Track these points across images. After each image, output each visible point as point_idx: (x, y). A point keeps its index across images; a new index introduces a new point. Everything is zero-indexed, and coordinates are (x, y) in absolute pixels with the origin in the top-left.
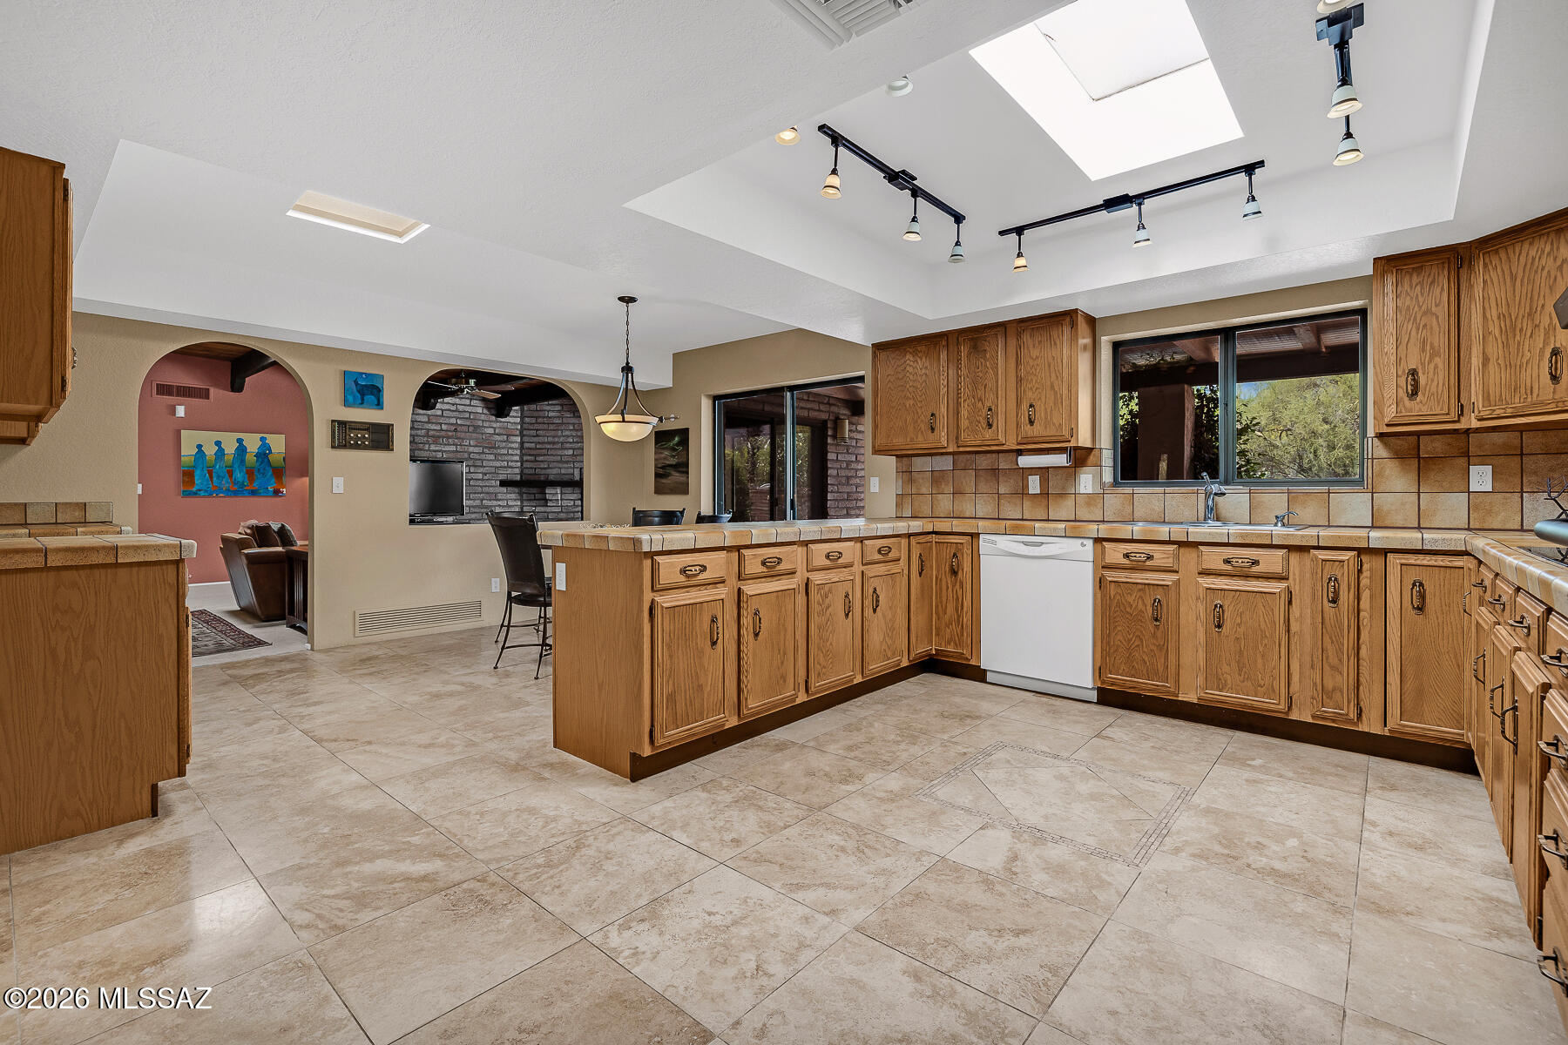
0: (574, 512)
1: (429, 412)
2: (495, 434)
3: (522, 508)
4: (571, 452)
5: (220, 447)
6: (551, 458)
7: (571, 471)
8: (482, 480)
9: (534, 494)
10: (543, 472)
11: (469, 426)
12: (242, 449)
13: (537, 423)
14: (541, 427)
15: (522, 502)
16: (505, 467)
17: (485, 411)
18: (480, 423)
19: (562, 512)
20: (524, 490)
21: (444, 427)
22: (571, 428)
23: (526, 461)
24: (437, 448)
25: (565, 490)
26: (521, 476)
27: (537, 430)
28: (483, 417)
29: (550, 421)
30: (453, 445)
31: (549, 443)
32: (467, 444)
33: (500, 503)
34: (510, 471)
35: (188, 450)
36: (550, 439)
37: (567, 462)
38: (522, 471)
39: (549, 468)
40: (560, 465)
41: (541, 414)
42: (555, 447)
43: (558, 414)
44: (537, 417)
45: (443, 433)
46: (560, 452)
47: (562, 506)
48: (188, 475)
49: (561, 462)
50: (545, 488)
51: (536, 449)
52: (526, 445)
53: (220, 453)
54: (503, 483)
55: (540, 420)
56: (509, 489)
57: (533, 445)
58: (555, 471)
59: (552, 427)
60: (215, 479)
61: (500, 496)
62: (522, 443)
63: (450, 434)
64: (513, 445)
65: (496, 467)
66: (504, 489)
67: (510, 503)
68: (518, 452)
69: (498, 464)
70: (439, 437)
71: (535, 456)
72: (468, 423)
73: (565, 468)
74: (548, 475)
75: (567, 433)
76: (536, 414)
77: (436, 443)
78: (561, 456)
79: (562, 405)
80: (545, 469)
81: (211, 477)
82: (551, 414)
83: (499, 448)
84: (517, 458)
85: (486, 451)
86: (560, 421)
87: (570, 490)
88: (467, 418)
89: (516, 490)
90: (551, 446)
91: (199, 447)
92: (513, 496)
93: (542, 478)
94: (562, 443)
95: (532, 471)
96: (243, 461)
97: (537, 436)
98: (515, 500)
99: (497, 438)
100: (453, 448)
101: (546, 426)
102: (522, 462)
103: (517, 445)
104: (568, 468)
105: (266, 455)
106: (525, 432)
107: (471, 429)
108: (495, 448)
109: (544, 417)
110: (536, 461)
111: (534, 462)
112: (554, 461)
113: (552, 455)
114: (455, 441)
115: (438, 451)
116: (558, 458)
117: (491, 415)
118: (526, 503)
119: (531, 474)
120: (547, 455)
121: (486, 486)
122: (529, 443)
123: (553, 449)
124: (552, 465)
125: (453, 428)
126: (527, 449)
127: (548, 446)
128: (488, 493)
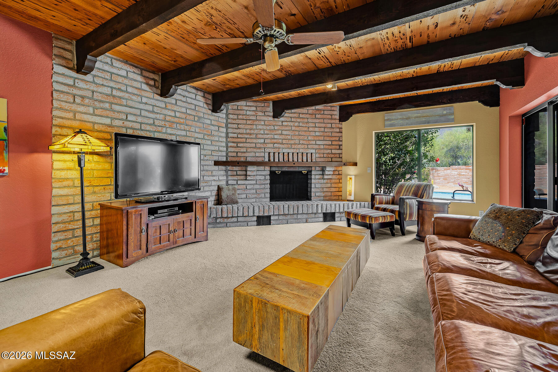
0: (264, 184)
1: (166, 100)
2: (211, 125)
3: (227, 182)
4: (262, 141)
6: (248, 145)
7: (262, 154)
8: (204, 160)
9: (237, 171)
10: (243, 155)
11: (195, 116)
13: (238, 119)
14: (240, 122)
15: (227, 177)
16: (217, 151)
17: (205, 106)
18: (202, 115)
19: (256, 184)
20: (229, 168)
21: (178, 114)
22: (263, 123)
23: (231, 147)
24: (172, 132)
25: (259, 168)
26: (227, 159)
27: (238, 124)
28: (204, 110)
29: (248, 117)
30: (184, 130)
31: (247, 134)
32: (194, 130)
33: (215, 178)
34: (220, 154)
36: (248, 131)
37: (260, 148)
38: (227, 154)
39: (247, 152)
40: (255, 150)
41: (241, 112)
42: (251, 136)
43: (254, 113)
44: (238, 115)
45: (176, 120)
46: (255, 141)
47: (256, 180)
49: (255, 147)
50: (246, 166)
51: (238, 138)
52: (230, 135)
54: (217, 163)
55: (240, 117)
56: (219, 167)
57: (235, 135)
58: (252, 154)
59: (249, 122)
61: (214, 173)
62: (227, 133)
63: (182, 121)
64: (221, 134)
65: (212, 151)
66: (216, 168)
67: (220, 178)
68: (224, 140)
69: (213, 148)
70: (173, 122)
71: (237, 143)
72: (194, 113)
73: (258, 152)
74: (246, 157)
75: (260, 127)
76: (237, 112)
77: (171, 127)
78: (256, 143)
79: (256, 107)
80: (244, 152)
82: (248, 113)
83: (213, 136)
84: (224, 144)
85: (206, 137)
86: (255, 118)
87: (262, 168)
88: (193, 110)
89: (223, 168)
90: (248, 136)
92: (222, 173)
93: (242, 159)
94: (257, 134)
95: (235, 154)
97: (238, 128)
98: (223, 175)
99: (212, 128)
100: (183, 133)
101: (245, 122)
102: (227, 147)
103: (224, 135)
104: (260, 152)
106: (229, 125)
107: (196, 119)
108: (211, 135)
109: (243, 115)
110: (237, 147)
111: (236, 147)
112: (251, 148)
113: (249, 143)
114: (186, 127)
115: (173, 135)
116: (254, 145)
117: (209, 109)
118: (230, 178)
119: (234, 156)
120: (246, 142)
121: (205, 165)
122: (232, 133)
123: (250, 138)
124: (249, 150)
125: (184, 116)
126: (231, 137)
127: (246, 136)
128: (207, 171)
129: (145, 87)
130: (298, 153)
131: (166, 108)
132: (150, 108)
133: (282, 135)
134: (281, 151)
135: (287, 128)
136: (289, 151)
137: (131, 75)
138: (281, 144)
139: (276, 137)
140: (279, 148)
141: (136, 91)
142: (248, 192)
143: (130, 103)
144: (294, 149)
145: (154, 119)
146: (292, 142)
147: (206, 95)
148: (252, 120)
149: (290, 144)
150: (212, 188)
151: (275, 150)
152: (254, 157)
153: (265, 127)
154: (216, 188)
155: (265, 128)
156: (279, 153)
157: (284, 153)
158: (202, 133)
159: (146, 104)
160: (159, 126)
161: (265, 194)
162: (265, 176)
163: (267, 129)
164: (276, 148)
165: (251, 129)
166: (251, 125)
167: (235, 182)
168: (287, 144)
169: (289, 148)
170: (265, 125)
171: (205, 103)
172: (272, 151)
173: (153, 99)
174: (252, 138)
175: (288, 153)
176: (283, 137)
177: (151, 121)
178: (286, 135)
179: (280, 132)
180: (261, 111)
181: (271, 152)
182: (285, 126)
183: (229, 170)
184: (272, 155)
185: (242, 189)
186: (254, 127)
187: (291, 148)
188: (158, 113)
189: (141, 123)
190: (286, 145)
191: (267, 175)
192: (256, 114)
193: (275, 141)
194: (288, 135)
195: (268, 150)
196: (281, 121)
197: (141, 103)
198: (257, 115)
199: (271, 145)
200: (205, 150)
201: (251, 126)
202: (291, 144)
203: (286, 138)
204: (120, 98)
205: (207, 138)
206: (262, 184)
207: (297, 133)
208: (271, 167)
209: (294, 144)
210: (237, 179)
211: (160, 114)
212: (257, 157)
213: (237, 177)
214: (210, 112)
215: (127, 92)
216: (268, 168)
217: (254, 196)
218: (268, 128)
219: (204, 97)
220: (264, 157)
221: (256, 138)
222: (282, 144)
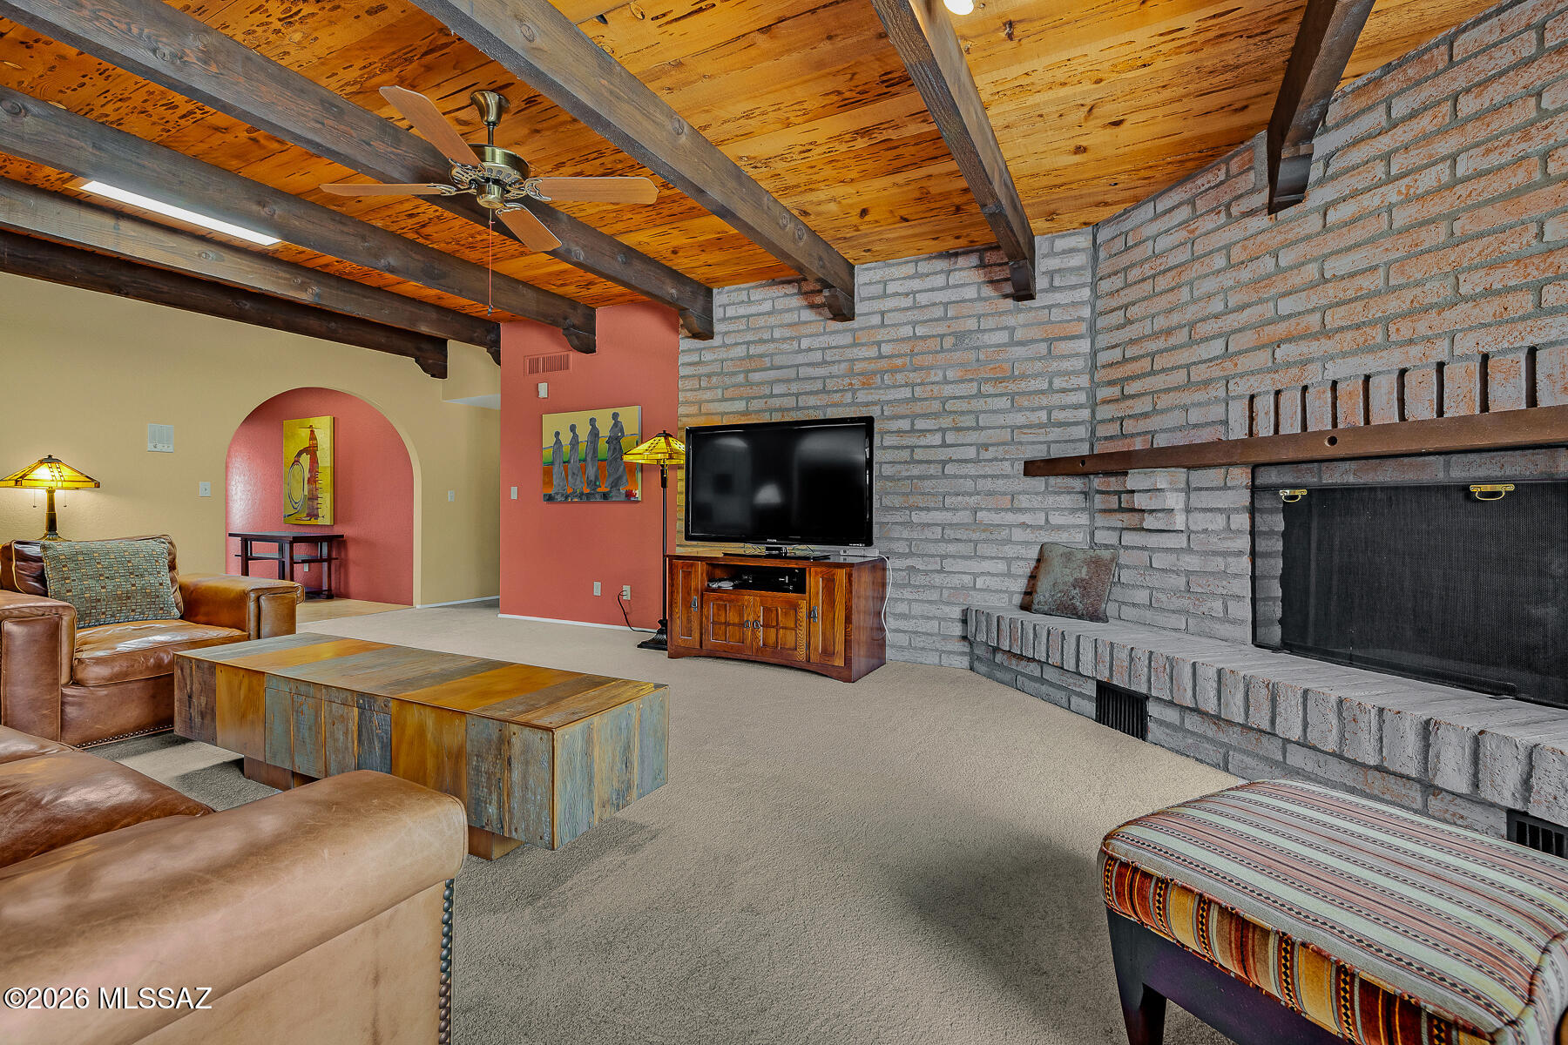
0: (1225, 554)
1: (855, 324)
2: (1014, 343)
3: (1092, 535)
4: (1217, 347)
5: (574, 433)
6: (1158, 382)
7: (1217, 412)
8: (977, 461)
9: (1119, 494)
10: (1142, 425)
11: (942, 336)
12: (594, 434)
13: (1125, 286)
14: (1133, 293)
15: (1092, 518)
16: (1041, 426)
17: (988, 291)
18: (972, 324)
19: (1189, 550)
20: (1097, 482)
21: (887, 349)
22: (1221, 262)
23: (1104, 402)
24: (870, 398)
25: (1201, 477)
26: (1092, 446)
27: (1127, 307)
28: (980, 308)
29: (1159, 264)
30: (906, 385)
31: (1155, 335)
33: (1026, 518)
34: (1056, 434)
35: (548, 441)
36: (1160, 322)
37: (1206, 383)
38: (1093, 432)
39: (1155, 411)
40: (1186, 398)
41: (1138, 253)
42: (1172, 341)
43: (1182, 235)
44: (1126, 269)
45: (884, 364)
46: (1184, 357)
47: (1189, 533)
48: (548, 472)
49: (1189, 385)
50: (1125, 473)
51: (1125, 360)
52: (1102, 358)
53: (575, 442)
54: (1033, 468)
55: (1133, 274)
56: (1052, 480)
57: (1118, 354)
58: (1175, 418)
59: (1163, 283)
60: (570, 477)
61: (1023, 501)
62: (1094, 355)
63: (899, 362)
64: (1066, 365)
65: (1013, 428)
66: (1038, 483)
67: (1056, 519)
68: (1083, 380)
69: (1020, 419)
70: (874, 373)
71: (1123, 382)
72: (940, 329)
73: (1199, 404)
74: (1153, 433)
75: (1208, 285)
76: (1125, 260)
77: (867, 386)
78: (1188, 366)
79: (1192, 202)
80: (1145, 415)
81: (567, 476)
82: (1161, 244)
83: (1023, 377)
84: (1082, 397)
85: (987, 388)
86: (1187, 256)
87: (1213, 476)
88: (938, 320)
89: (1077, 483)
90: (1160, 344)
91: (557, 434)
92: (1066, 501)
93: (1139, 445)
94: (1192, 325)
95: (1115, 429)
96: (595, 451)
97: (1127, 322)
98: (1073, 511)
99: (1019, 352)
101: (1148, 286)
102: (1094, 405)
103: (1084, 363)
104: (1208, 403)
105: (618, 439)
106: (1101, 322)
107: (949, 342)
108: (1013, 378)
110: (1125, 397)
111: (1117, 400)
112: (1167, 390)
113: (1163, 370)
114: (911, 375)
115: (874, 403)
116: (1179, 377)
117: (1006, 296)
118: (1100, 520)
119: (1111, 438)
120: (1153, 373)
121: (985, 477)
122: (1108, 348)
123: (1166, 350)
124: (1164, 401)
125: (906, 348)
126: (1103, 367)
127: (1152, 346)
128: (990, 493)
129: (808, 315)
130: (1440, 366)
131: (855, 345)
132: (817, 356)
133: (1326, 281)
134: (1313, 375)
135: (1357, 234)
136: (1369, 364)
137: (780, 304)
138: (1315, 336)
139: (1285, 307)
140: (1304, 363)
141: (787, 333)
142: (1155, 580)
143: (778, 360)
144: (1411, 342)
145: (824, 378)
146: (1393, 305)
147: (991, 257)
148: (1176, 267)
149: (1373, 323)
150: (1010, 551)
151: (1281, 380)
152: (1180, 428)
153: (1228, 280)
154: (1034, 553)
155: (1231, 283)
156: (1305, 388)
157: (1335, 383)
158: (971, 380)
159: (810, 350)
160: (836, 391)
161: (1225, 598)
162: (1227, 512)
163: (1239, 286)
164: (1288, 365)
165: (1171, 311)
166: (1172, 289)
167: (1111, 538)
168: (1358, 327)
169: (1371, 349)
170: (1230, 266)
171: (984, 282)
172: (1264, 385)
173: (825, 333)
174: (1174, 348)
175: (1367, 378)
176: (1331, 292)
177: (818, 385)
178: (1352, 275)
179: (1311, 271)
180: (1212, 210)
181: (1259, 394)
182: (1346, 224)
183: (1099, 492)
184: (1265, 405)
185: (1135, 568)
186: (1185, 294)
187: (1388, 344)
188: (834, 362)
189: (797, 395)
190: (1349, 335)
191: (1236, 510)
192: (1192, 232)
193: (1281, 329)
194: (1363, 271)
195: (1242, 388)
196: (1312, 211)
197: (800, 351)
198: (1197, 233)
199: (1263, 358)
200: (982, 429)
201: (1170, 297)
202: (1386, 321)
203: (1351, 294)
204: (761, 356)
205: (991, 390)
206: (1215, 553)
207: (1434, 236)
208: (1255, 468)
209: (1403, 316)
210: (1120, 525)
211: (839, 362)
212: (1195, 426)
213: (1119, 516)
214: (1010, 303)
215: (773, 340)
216: (1241, 476)
217: (1177, 603)
218: (1245, 275)
219: (982, 265)
220: (1226, 423)
221: (1192, 342)
222: (1325, 332)
